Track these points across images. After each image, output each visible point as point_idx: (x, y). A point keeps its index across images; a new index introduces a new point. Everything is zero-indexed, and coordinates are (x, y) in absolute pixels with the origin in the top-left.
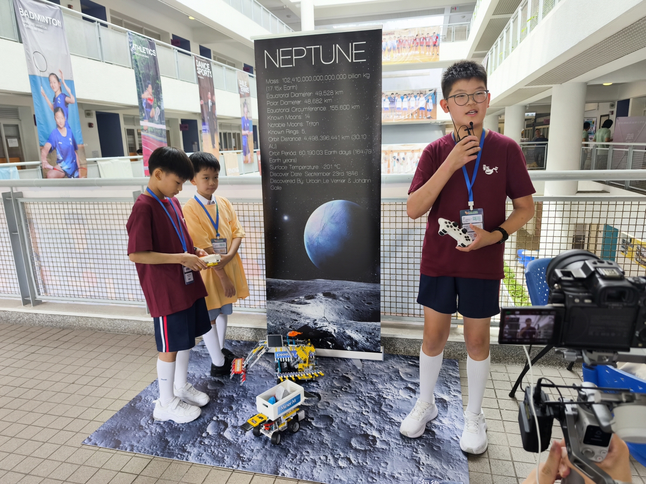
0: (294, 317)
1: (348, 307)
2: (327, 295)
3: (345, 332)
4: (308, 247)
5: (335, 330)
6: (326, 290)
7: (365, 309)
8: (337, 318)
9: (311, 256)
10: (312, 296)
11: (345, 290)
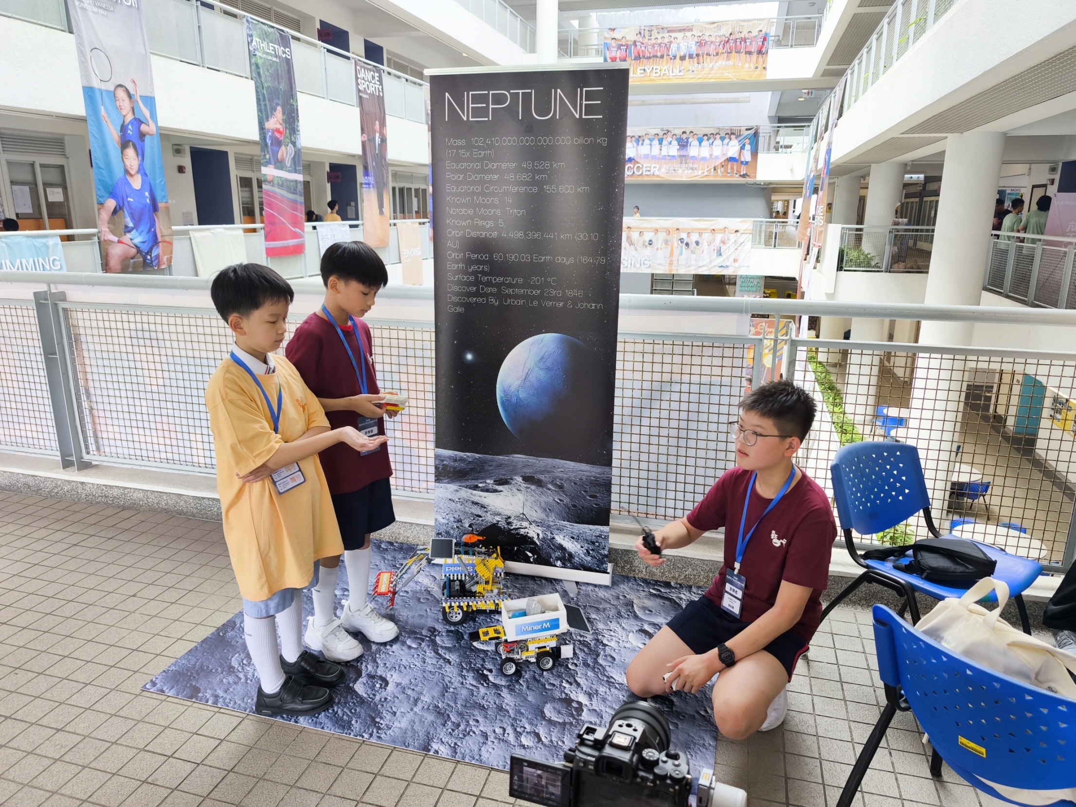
0: (477, 510)
1: (560, 500)
2: (528, 479)
3: (554, 538)
4: (503, 403)
5: (538, 535)
6: (528, 471)
7: (586, 504)
8: (543, 516)
9: (506, 418)
10: (506, 479)
11: (557, 473)
